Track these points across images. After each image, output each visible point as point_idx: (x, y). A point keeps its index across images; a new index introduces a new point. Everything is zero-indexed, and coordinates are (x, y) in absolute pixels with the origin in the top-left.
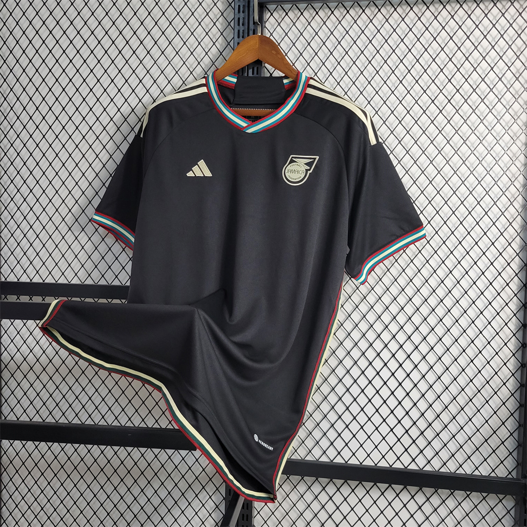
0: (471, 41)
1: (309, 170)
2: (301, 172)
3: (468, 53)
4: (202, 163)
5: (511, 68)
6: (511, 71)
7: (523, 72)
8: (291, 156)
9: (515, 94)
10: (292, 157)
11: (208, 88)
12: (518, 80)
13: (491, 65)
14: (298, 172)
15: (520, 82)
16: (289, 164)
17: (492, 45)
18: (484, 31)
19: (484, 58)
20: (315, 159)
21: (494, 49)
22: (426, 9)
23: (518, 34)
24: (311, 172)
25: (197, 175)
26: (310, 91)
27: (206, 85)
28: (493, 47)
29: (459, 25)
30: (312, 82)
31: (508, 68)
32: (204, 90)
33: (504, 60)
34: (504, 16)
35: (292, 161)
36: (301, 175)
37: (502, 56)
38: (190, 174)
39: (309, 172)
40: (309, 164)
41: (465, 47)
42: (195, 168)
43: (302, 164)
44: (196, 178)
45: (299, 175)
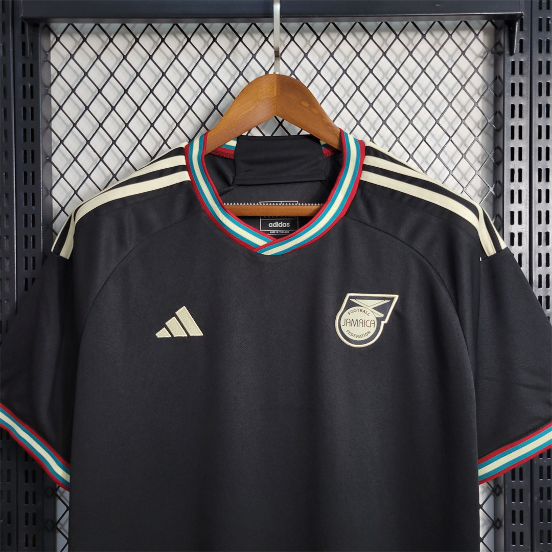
0: (389, 94)
1: (383, 319)
2: (368, 324)
3: (385, 112)
4: (183, 313)
5: (453, 139)
6: (453, 142)
7: (472, 144)
8: (349, 295)
9: (461, 179)
10: (351, 297)
11: (192, 174)
12: (465, 158)
13: (422, 132)
14: (364, 323)
15: (468, 161)
16: (346, 309)
17: (422, 102)
18: (408, 78)
19: (411, 122)
20: (392, 299)
21: (426, 108)
22: (316, 41)
23: (461, 84)
24: (386, 321)
25: (175, 336)
26: (369, 177)
27: (187, 167)
28: (424, 104)
29: (369, 68)
30: (371, 161)
31: (448, 138)
32: (184, 176)
33: (442, 125)
34: (438, 56)
35: (350, 305)
36: (369, 329)
37: (439, 119)
38: (162, 334)
39: (383, 323)
40: (382, 309)
41: (381, 103)
42: (172, 323)
43: (369, 308)
44: (174, 340)
45: (366, 329)
